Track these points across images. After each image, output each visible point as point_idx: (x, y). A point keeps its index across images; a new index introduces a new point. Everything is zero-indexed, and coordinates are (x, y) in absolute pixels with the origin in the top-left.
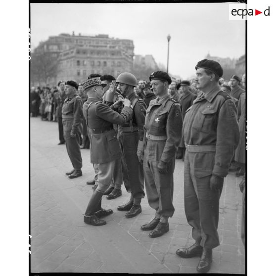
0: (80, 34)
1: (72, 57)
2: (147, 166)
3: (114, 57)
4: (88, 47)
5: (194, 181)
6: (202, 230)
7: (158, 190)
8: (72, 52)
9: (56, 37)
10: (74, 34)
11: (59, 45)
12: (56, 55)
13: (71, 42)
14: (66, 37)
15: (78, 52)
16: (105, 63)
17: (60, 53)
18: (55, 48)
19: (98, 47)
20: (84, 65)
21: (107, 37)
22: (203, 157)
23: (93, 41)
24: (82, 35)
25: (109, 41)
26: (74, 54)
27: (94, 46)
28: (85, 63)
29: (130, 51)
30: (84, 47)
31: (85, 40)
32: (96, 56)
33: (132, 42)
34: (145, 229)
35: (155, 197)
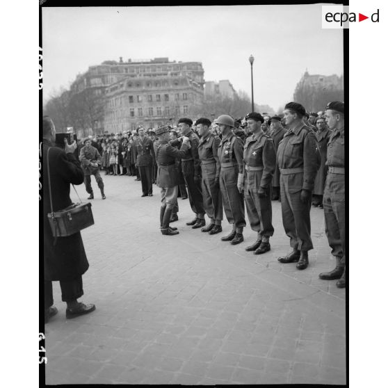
0: (130, 60)
1: (122, 92)
2: (248, 194)
3: (178, 87)
4: (142, 77)
5: (289, 197)
6: (298, 238)
7: (259, 213)
8: (122, 86)
9: (99, 67)
10: (121, 61)
11: (102, 77)
12: (100, 92)
13: (118, 72)
14: (111, 66)
15: (130, 85)
16: (167, 96)
17: (105, 87)
18: (96, 82)
19: (155, 75)
20: (138, 102)
21: (166, 61)
22: (294, 177)
23: (148, 67)
24: (133, 61)
25: (170, 67)
26: (124, 89)
27: (150, 75)
28: (140, 99)
29: (198, 78)
30: (138, 78)
31: (137, 68)
32: (154, 88)
33: (201, 65)
34: (249, 250)
35: (256, 221)
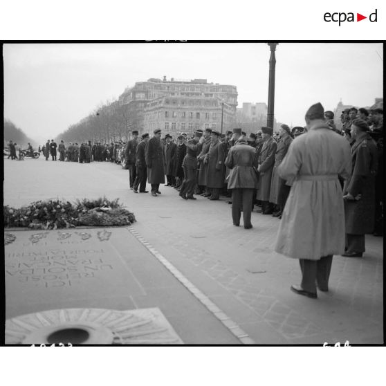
0: (172, 79)
1: (160, 108)
4: (180, 96)
8: (161, 102)
9: (144, 83)
10: (165, 79)
11: (146, 92)
12: (143, 105)
13: (161, 89)
14: (156, 83)
15: (167, 102)
16: (198, 114)
17: (148, 102)
18: (141, 96)
19: (192, 94)
20: (173, 117)
21: (204, 82)
23: (188, 87)
24: (175, 80)
25: (207, 88)
26: (162, 105)
27: (188, 94)
28: (175, 115)
29: (231, 100)
30: (176, 96)
31: (178, 86)
32: (188, 107)
33: (235, 88)
